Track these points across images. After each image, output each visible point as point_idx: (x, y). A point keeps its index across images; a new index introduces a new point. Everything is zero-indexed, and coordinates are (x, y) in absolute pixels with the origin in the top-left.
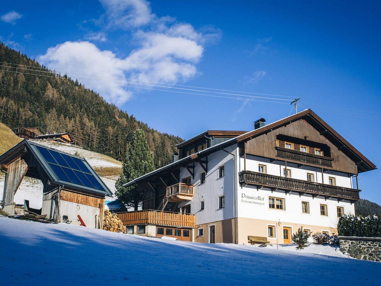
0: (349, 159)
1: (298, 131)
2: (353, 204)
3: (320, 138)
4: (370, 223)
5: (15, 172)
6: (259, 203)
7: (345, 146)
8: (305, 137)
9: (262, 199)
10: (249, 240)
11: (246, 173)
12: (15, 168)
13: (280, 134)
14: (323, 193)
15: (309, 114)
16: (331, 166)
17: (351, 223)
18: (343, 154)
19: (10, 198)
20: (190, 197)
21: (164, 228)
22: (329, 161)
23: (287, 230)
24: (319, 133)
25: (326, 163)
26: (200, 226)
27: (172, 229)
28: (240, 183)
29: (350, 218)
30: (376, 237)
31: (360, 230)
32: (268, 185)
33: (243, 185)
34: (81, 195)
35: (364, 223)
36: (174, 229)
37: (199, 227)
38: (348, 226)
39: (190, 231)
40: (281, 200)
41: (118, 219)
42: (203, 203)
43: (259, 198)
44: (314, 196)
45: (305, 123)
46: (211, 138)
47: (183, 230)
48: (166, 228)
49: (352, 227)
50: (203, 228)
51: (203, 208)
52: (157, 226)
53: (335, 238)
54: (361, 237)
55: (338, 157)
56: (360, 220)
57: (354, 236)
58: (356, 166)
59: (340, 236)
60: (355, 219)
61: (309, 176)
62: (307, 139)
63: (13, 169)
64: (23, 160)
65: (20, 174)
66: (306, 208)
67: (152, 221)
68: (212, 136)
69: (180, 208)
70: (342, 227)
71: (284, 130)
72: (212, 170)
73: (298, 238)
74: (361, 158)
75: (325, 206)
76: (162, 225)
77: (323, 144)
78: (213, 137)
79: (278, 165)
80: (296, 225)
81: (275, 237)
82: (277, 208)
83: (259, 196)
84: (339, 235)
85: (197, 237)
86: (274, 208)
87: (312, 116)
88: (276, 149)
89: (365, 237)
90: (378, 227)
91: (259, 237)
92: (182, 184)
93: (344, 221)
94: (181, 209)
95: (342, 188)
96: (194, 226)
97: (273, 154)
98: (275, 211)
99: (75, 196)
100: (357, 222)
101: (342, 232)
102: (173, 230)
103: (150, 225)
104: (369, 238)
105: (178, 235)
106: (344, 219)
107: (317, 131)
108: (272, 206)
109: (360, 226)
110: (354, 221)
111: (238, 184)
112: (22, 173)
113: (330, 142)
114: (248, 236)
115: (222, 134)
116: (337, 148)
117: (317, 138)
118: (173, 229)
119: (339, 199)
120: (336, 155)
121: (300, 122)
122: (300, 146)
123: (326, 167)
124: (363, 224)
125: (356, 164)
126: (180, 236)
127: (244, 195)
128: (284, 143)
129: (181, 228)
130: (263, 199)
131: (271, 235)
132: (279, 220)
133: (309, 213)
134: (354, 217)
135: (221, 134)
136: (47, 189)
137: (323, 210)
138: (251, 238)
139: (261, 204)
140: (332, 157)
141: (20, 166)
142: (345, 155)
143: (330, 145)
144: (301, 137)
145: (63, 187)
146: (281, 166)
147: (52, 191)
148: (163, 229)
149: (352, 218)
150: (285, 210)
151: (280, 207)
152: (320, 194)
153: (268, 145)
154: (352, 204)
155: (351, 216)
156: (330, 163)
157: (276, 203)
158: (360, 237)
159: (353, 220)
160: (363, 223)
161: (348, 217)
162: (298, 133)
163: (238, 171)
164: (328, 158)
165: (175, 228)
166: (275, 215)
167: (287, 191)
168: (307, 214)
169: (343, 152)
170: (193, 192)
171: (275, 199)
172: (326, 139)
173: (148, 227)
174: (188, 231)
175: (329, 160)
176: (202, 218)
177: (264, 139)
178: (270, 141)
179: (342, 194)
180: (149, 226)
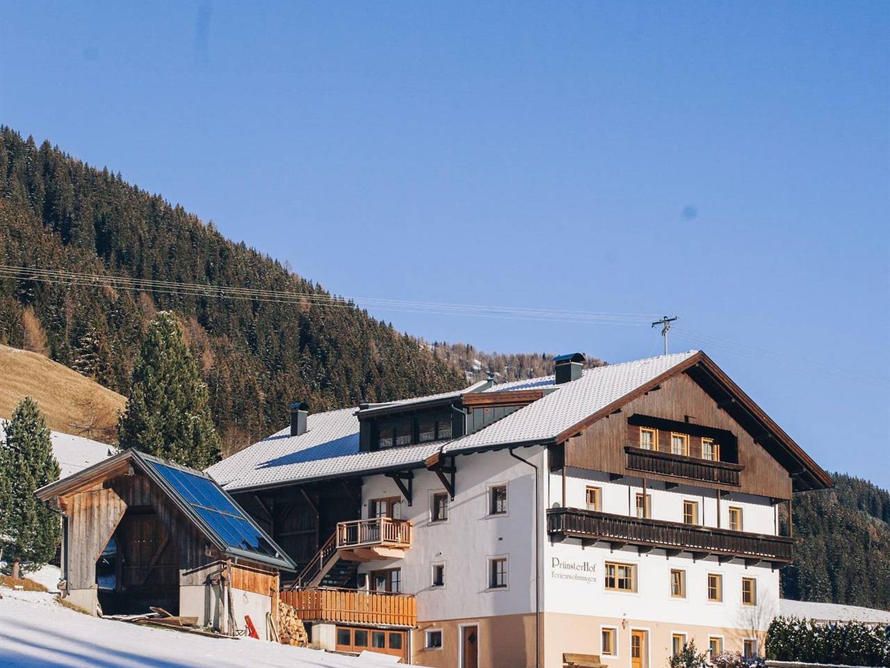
0: (776, 464)
1: (672, 402)
2: (777, 571)
3: (716, 417)
4: (828, 637)
5: (92, 514)
6: (585, 579)
7: (770, 435)
8: (686, 418)
9: (591, 569)
10: (564, 661)
11: (566, 513)
12: (89, 504)
13: (634, 414)
14: (718, 550)
15: (700, 363)
16: (737, 484)
17: (793, 634)
18: (764, 453)
19: (85, 574)
20: (401, 551)
21: (351, 629)
22: (734, 472)
23: (638, 638)
24: (714, 404)
25: (727, 477)
26: (432, 625)
27: (367, 632)
28: (548, 534)
29: (791, 626)
30: (839, 664)
31: (810, 650)
32: (609, 537)
33: (555, 538)
34: (247, 572)
35: (819, 636)
36: (372, 631)
37: (426, 628)
38: (786, 640)
39: (403, 636)
40: (626, 568)
41: (296, 619)
42: (440, 570)
43: (586, 566)
44: (697, 556)
45: (687, 380)
46: (464, 411)
47: (388, 632)
48: (355, 629)
49: (795, 643)
50: (442, 630)
51: (439, 582)
52: (337, 625)
53: (758, 664)
54: (811, 664)
55: (753, 460)
56: (811, 629)
57: (797, 660)
58: (791, 479)
59: (770, 661)
60: (801, 627)
61: (688, 508)
62: (691, 421)
63: (83, 507)
64: (110, 489)
65: (108, 521)
66: (678, 584)
67: (329, 613)
68: (467, 406)
69: (366, 574)
70: (775, 642)
71: (643, 403)
72: (471, 492)
73: (684, 663)
74: (802, 462)
75: (718, 578)
76: (348, 622)
77: (724, 430)
78: (471, 407)
79: (626, 486)
80: (657, 625)
81: (615, 654)
82: (619, 587)
83: (586, 561)
84: (768, 657)
85: (422, 651)
86: (614, 587)
87: (705, 367)
88: (626, 452)
89: (818, 664)
90: (843, 644)
91: (584, 656)
92: (387, 521)
93: (779, 630)
94: (367, 576)
95: (759, 537)
96: (414, 623)
97: (620, 465)
98: (617, 594)
99: (240, 573)
100: (804, 633)
101: (774, 652)
102: (369, 633)
103: (324, 623)
104: (827, 665)
105: (380, 646)
106: (781, 626)
107: (712, 400)
108: (610, 583)
109: (809, 642)
110: (800, 631)
111: (546, 537)
112: (111, 518)
113: (739, 426)
114: (564, 654)
115: (491, 402)
116: (752, 439)
117: (710, 417)
118: (368, 630)
119: (749, 562)
120: (749, 456)
121: (676, 381)
122: (670, 434)
123: (726, 488)
124: (816, 637)
125: (790, 476)
126: (384, 647)
127: (556, 562)
128: (639, 430)
129: (388, 628)
130: (594, 568)
131: (606, 649)
132: (624, 614)
133: (685, 597)
134: (799, 622)
135: (488, 402)
136: (191, 561)
137: (714, 587)
138: (569, 657)
139: (589, 579)
140: (740, 464)
141: (104, 503)
142: (767, 455)
143: (738, 431)
144: (677, 417)
145: (236, 561)
146: (631, 487)
147: (206, 568)
148: (349, 630)
149: (796, 625)
150: (636, 591)
151: (624, 584)
152: (713, 552)
153: (610, 443)
154: (775, 571)
155: (794, 621)
156: (735, 476)
157: (619, 574)
158: (809, 664)
159: (796, 628)
160: (816, 635)
161: (788, 623)
162: (672, 407)
163: (546, 507)
164: (732, 465)
165: (375, 628)
166: (617, 606)
167: (642, 549)
168: (680, 599)
169: (764, 447)
170: (409, 540)
171: (617, 566)
172: (730, 417)
173: (319, 627)
174: (400, 635)
175: (735, 470)
176: (437, 606)
177: (603, 430)
178: (615, 431)
179: (758, 549)
180: (321, 625)
